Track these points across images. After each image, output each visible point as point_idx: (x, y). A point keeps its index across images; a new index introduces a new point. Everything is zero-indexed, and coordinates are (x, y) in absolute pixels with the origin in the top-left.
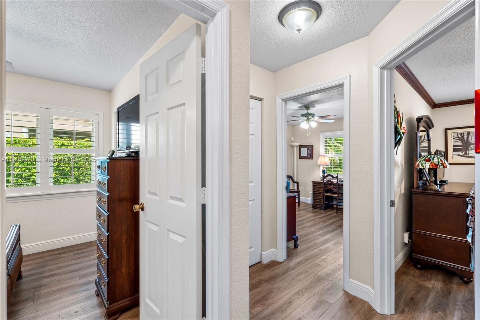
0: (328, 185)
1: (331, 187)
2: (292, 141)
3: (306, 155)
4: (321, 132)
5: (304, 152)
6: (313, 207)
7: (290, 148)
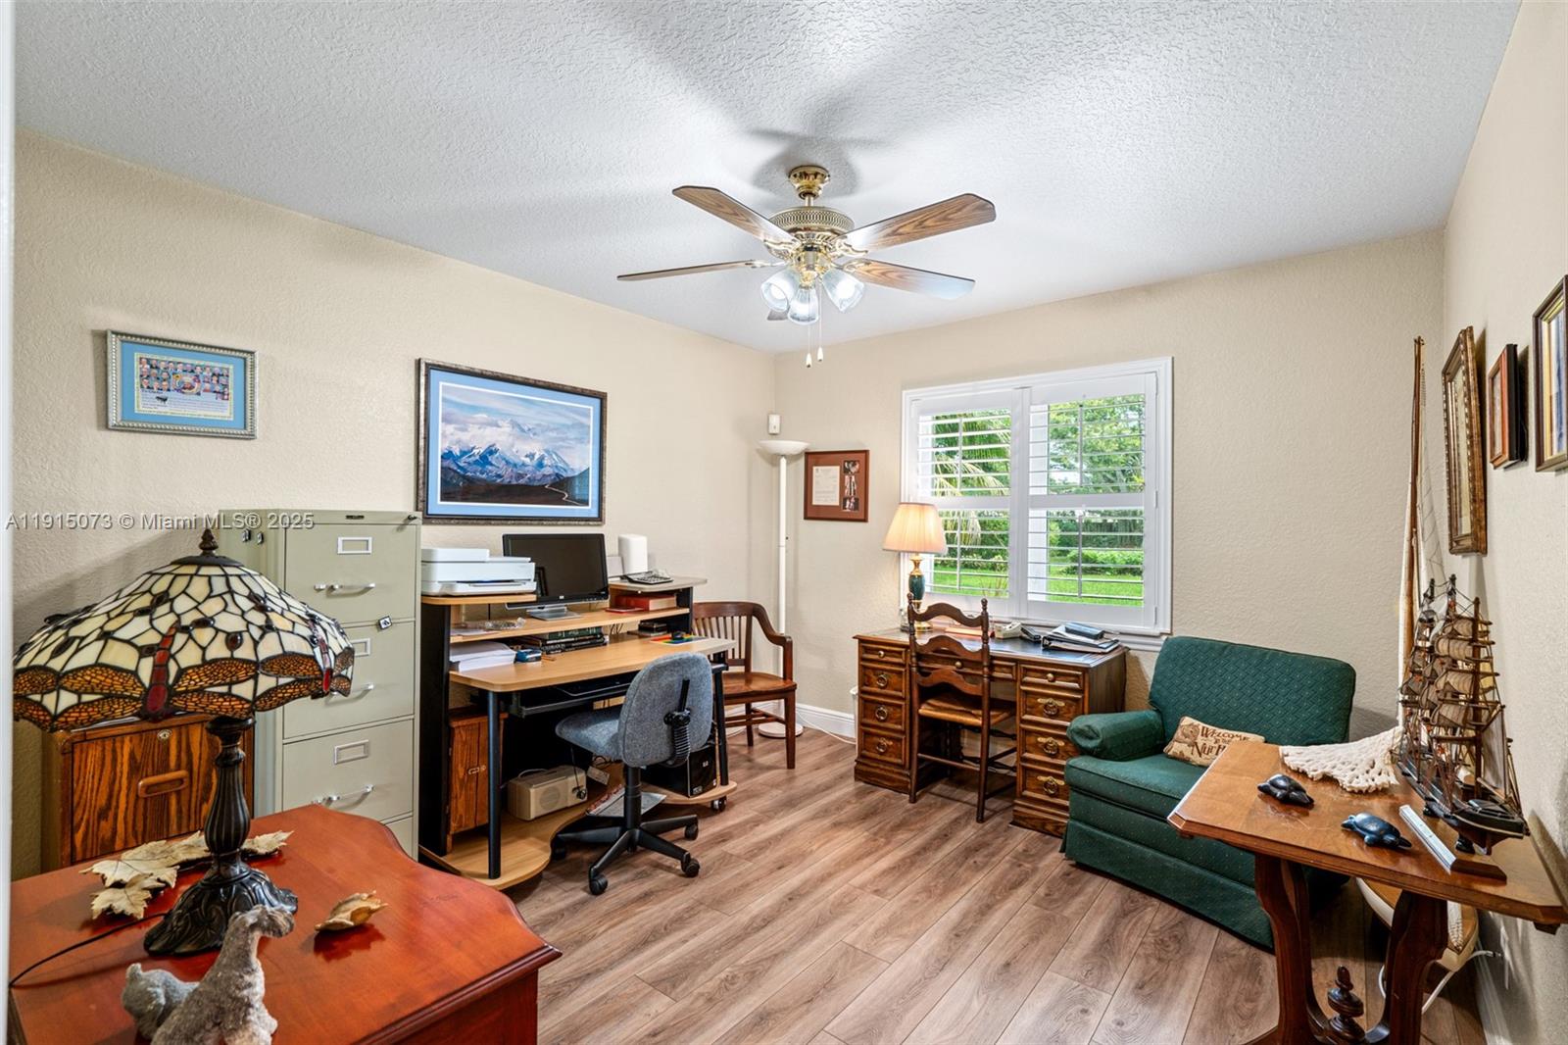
0: (936, 660)
1: (946, 672)
2: (772, 431)
3: (837, 503)
4: (904, 387)
5: (828, 485)
6: (859, 775)
7: (762, 465)
